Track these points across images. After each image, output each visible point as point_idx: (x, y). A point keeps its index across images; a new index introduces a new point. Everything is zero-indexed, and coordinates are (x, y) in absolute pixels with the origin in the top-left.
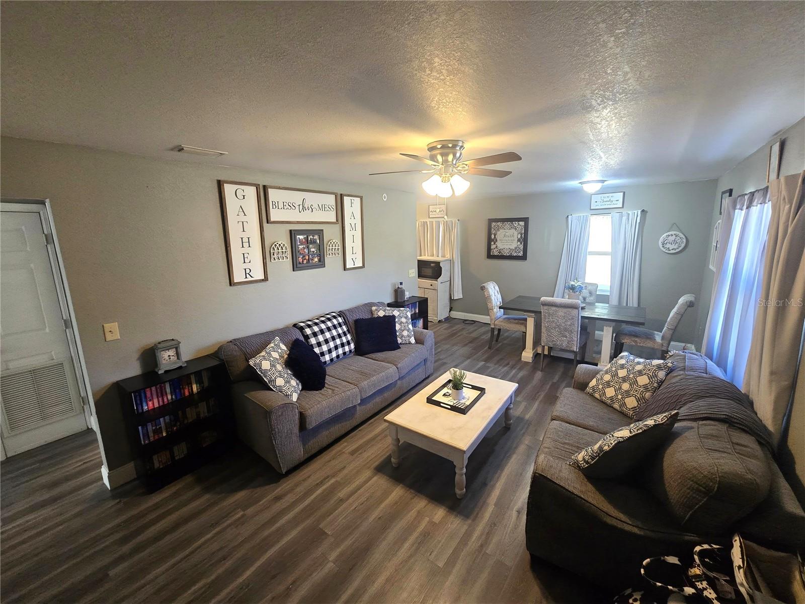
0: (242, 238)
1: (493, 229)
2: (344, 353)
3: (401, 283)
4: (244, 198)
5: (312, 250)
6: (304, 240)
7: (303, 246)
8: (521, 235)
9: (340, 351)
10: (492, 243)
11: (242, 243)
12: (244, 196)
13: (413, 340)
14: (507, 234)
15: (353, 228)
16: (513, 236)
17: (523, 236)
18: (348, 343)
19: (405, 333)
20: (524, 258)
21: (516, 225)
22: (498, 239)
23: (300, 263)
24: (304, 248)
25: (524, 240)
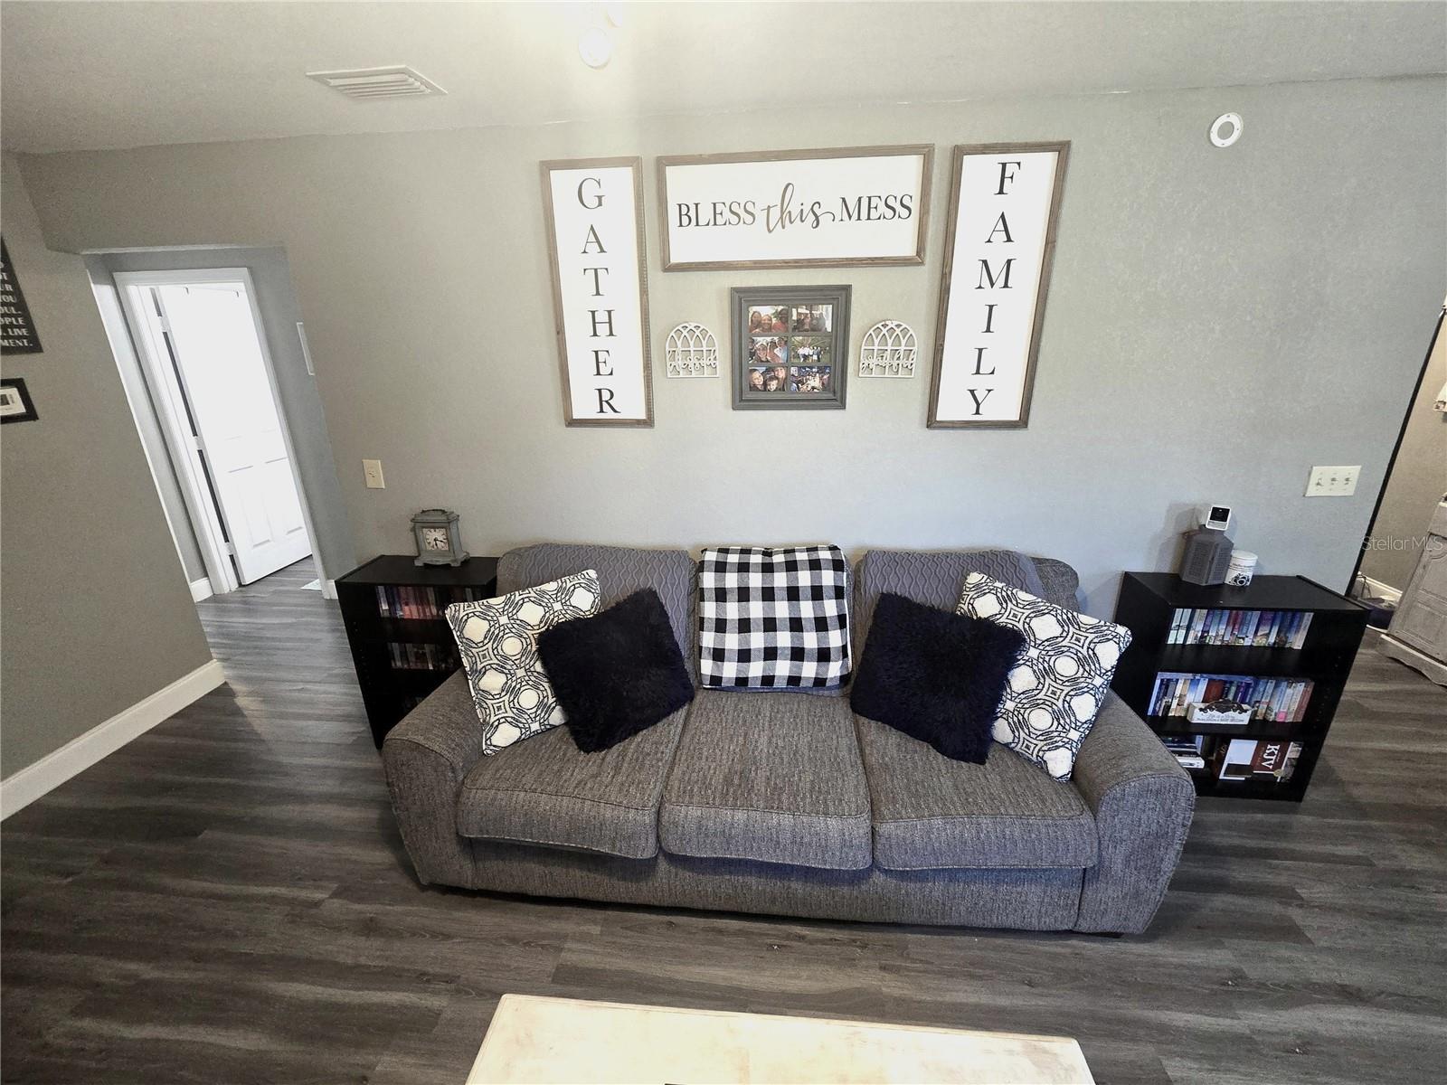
0: (593, 313)
2: (794, 680)
3: (1220, 515)
4: (600, 204)
5: (802, 351)
6: (774, 320)
7: (769, 339)
9: (783, 668)
11: (594, 323)
12: (600, 198)
13: (1060, 763)
15: (996, 276)
18: (824, 655)
19: (1040, 720)
23: (753, 388)
24: (773, 345)
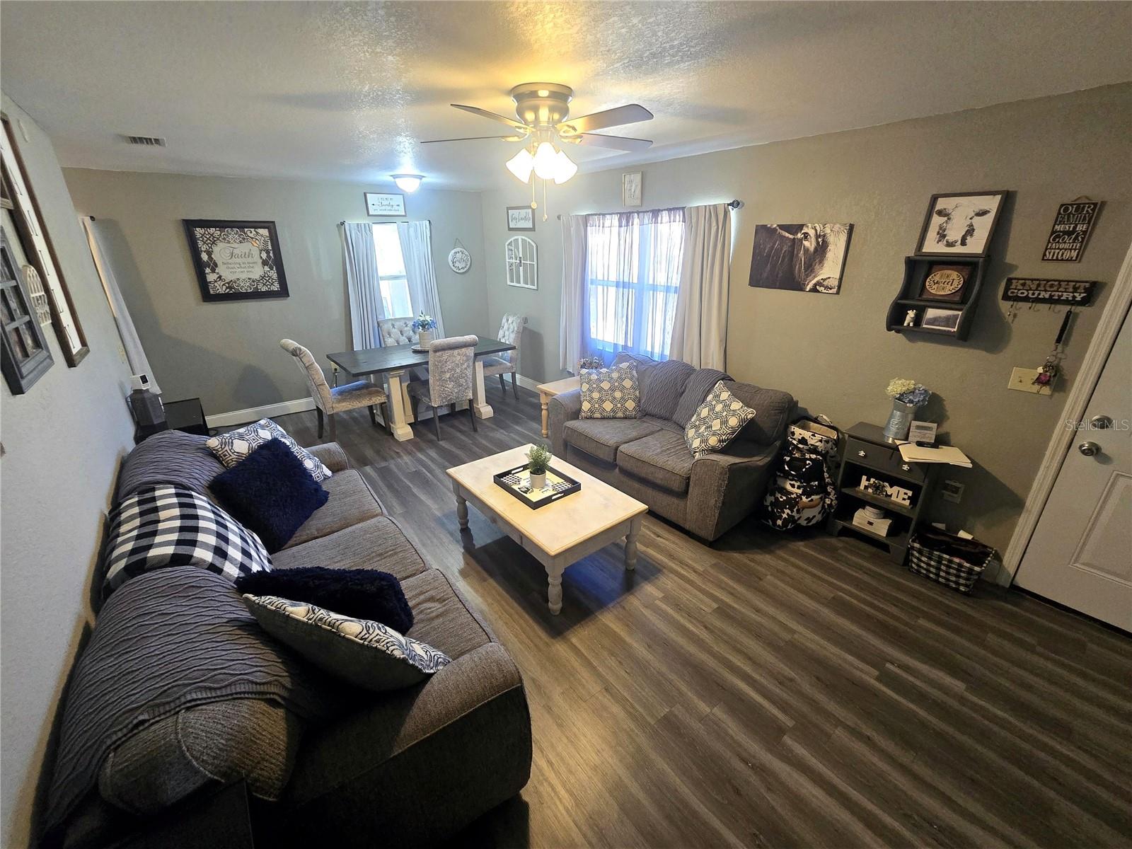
1: (200, 244)
8: (268, 252)
10: (208, 270)
14: (235, 251)
16: (250, 255)
17: (271, 255)
20: (283, 292)
21: (251, 235)
22: (219, 263)
25: (275, 260)
